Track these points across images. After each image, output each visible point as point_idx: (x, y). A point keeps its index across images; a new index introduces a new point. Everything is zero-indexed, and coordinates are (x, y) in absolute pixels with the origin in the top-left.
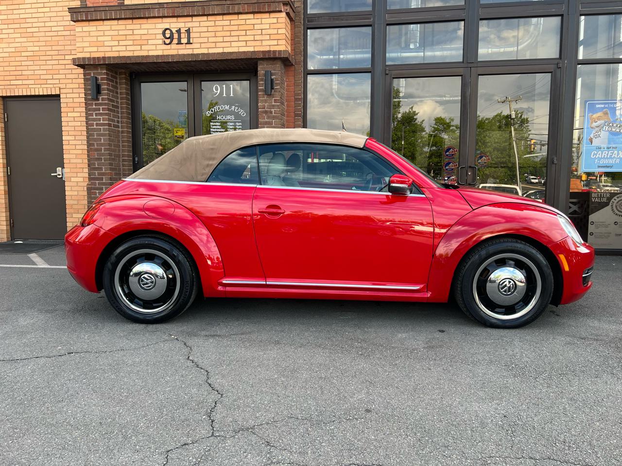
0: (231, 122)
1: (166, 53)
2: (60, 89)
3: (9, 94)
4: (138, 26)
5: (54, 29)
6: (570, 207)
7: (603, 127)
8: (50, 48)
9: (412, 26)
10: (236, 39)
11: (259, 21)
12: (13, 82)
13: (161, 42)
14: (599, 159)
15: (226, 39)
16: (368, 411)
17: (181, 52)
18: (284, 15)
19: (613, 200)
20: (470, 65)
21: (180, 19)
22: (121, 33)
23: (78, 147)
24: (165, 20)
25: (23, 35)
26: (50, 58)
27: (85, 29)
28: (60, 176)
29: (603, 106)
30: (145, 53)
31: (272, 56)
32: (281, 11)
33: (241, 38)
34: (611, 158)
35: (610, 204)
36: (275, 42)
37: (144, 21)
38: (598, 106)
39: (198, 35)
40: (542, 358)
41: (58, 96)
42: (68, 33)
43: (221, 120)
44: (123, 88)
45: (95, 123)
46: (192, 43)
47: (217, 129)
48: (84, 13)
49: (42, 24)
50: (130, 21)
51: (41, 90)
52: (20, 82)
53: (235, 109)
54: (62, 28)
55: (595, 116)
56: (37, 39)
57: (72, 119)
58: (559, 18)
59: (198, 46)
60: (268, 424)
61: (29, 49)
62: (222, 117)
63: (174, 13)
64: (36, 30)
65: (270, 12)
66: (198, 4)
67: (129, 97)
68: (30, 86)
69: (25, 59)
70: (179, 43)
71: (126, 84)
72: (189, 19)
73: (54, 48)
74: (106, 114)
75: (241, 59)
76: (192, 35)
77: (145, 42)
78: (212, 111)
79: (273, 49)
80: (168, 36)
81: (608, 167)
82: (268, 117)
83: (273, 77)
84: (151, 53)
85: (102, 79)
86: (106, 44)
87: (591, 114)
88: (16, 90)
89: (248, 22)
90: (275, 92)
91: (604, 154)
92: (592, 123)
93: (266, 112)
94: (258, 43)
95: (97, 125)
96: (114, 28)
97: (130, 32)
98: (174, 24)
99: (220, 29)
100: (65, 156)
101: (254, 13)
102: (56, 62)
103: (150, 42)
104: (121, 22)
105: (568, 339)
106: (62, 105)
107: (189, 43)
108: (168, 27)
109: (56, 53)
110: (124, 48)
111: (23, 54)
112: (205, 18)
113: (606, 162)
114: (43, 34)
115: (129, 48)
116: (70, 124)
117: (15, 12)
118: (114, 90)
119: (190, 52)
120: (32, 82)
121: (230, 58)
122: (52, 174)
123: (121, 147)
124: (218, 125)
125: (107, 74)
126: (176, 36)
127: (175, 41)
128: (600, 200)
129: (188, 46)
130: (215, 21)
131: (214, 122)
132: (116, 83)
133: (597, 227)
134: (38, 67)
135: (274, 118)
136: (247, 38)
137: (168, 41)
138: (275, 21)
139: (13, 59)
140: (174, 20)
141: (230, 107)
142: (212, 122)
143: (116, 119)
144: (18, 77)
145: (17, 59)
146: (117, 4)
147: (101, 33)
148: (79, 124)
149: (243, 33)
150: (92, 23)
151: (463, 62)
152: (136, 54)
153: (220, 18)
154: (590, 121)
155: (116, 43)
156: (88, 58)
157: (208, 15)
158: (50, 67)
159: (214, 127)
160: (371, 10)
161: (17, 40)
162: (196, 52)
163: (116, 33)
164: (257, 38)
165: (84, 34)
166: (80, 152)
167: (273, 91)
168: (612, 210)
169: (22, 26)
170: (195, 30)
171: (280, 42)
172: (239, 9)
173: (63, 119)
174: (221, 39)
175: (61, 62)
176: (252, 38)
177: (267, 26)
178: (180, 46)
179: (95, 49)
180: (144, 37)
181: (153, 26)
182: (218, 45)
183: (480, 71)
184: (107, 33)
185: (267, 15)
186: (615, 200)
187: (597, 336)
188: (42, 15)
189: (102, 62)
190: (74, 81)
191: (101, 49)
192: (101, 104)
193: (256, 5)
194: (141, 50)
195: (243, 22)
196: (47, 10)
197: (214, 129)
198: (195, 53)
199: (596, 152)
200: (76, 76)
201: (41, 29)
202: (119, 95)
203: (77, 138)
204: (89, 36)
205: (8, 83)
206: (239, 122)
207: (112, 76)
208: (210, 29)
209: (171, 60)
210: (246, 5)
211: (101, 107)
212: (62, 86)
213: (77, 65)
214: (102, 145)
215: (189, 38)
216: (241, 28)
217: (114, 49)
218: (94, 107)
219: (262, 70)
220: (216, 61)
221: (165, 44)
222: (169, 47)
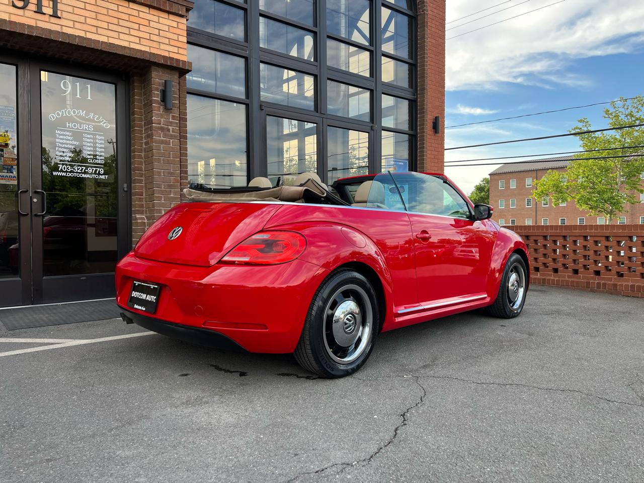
0: (88, 134)
1: (14, 19)
10: (126, 31)
11: (155, 19)
15: (112, 27)
17: (42, 25)
18: (184, 21)
31: (175, 65)
32: (181, 16)
33: (131, 32)
36: (175, 50)
39: (69, 9)
43: (72, 128)
46: (60, 18)
47: (66, 139)
53: (94, 117)
58: (369, 91)
59: (70, 23)
62: (75, 126)
65: (169, 13)
76: (60, 6)
78: (58, 114)
79: (172, 55)
82: (165, 136)
89: (142, 15)
93: (162, 129)
94: (155, 45)
99: (104, 11)
107: (55, 15)
119: (57, 28)
121: (121, 53)
124: (68, 136)
127: (32, 7)
129: (53, 20)
131: (61, 130)
135: (172, 137)
136: (141, 34)
137: (20, 4)
138: (175, 24)
141: (87, 114)
142: (58, 130)
149: (136, 26)
151: (315, 111)
159: (62, 137)
162: (67, 31)
164: (154, 38)
170: (65, 1)
171: (181, 51)
174: (105, 25)
176: (147, 36)
177: (166, 28)
178: (39, 16)
182: (101, 31)
183: (330, 122)
185: (165, 15)
195: (136, 13)
197: (63, 139)
198: (65, 32)
206: (100, 135)
209: (28, 31)
215: (55, 8)
216: (132, 19)
221: (14, 6)
222: (21, 12)
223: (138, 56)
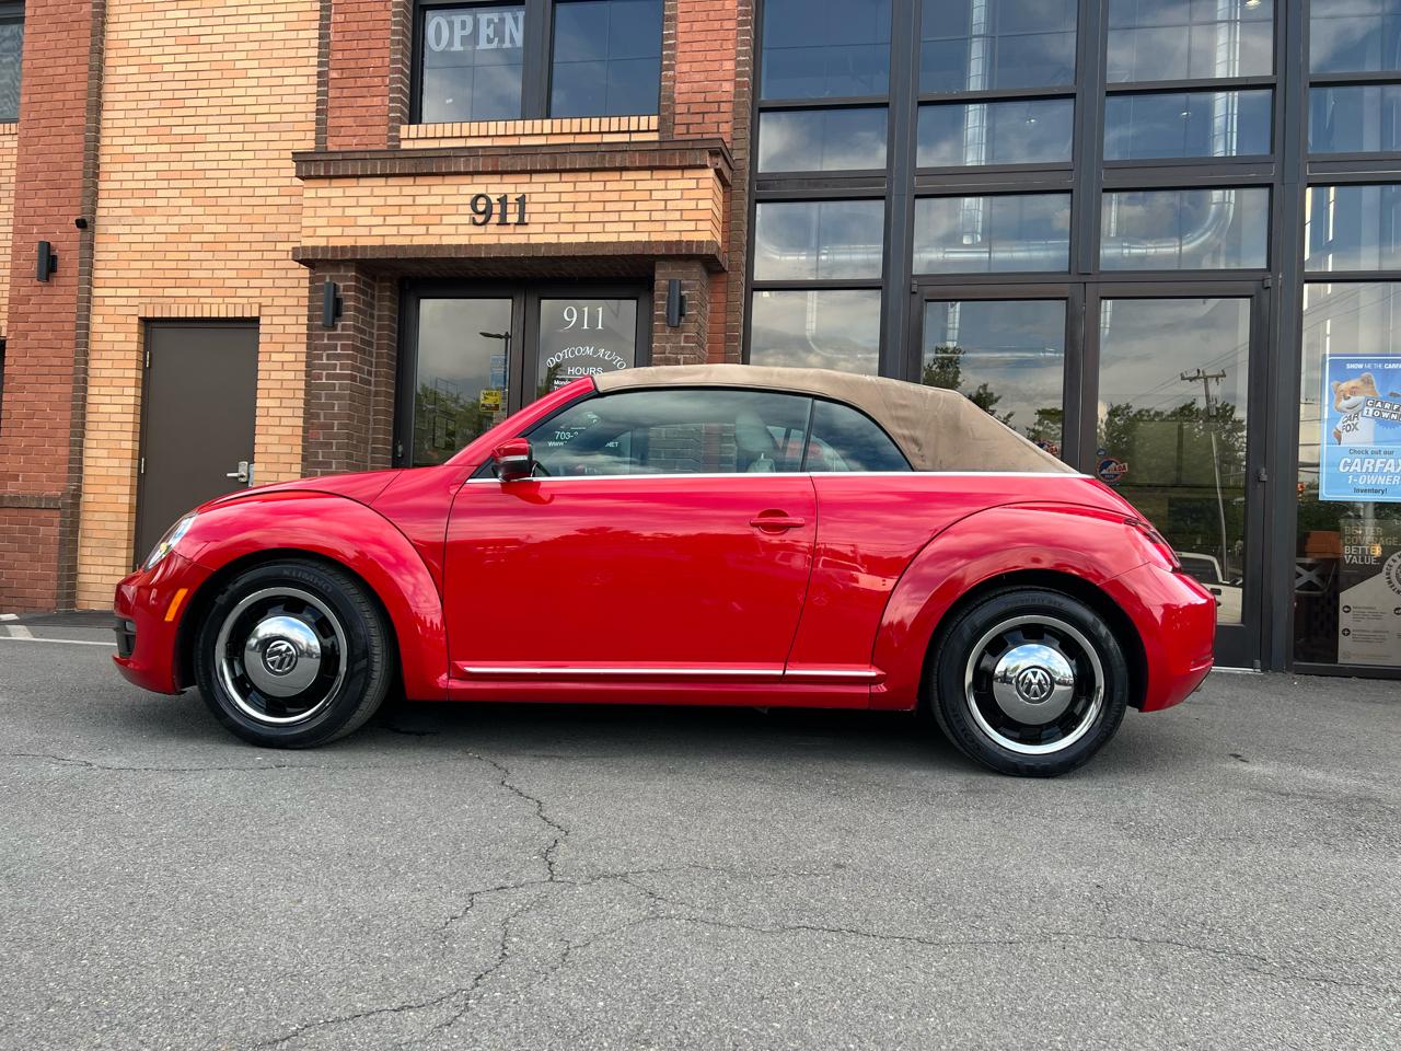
1: (475, 240)
2: (260, 306)
3: (158, 315)
4: (425, 190)
5: (259, 192)
6: (1300, 575)
7: (1362, 410)
8: (247, 228)
9: (967, 200)
10: (614, 217)
11: (661, 185)
12: (168, 292)
13: (466, 219)
14: (1357, 476)
15: (594, 217)
16: (838, 866)
17: (505, 240)
18: (711, 173)
19: (1389, 561)
20: (1084, 279)
21: (507, 179)
22: (390, 201)
23: (284, 422)
24: (478, 179)
25: (197, 202)
26: (246, 246)
27: (322, 193)
28: (243, 480)
29: (1361, 366)
30: (434, 241)
31: (684, 252)
32: (704, 167)
33: (625, 216)
34: (1381, 473)
35: (1384, 569)
36: (691, 225)
37: (438, 180)
38: (1349, 366)
39: (540, 208)
40: (1193, 816)
41: (256, 320)
42: (286, 200)
43: (574, 374)
44: (385, 309)
45: (324, 373)
46: (527, 224)
48: (322, 164)
49: (237, 183)
50: (410, 181)
51: (223, 307)
52: (183, 292)
53: (604, 355)
54: (275, 191)
55: (1344, 386)
56: (224, 210)
57: (279, 366)
58: (1265, 192)
59: (539, 228)
60: (651, 871)
61: (208, 228)
62: (578, 371)
63: (497, 165)
64: (225, 192)
65: (683, 168)
66: (544, 150)
67: (396, 326)
68: (202, 300)
69: (198, 247)
70: (503, 223)
71: (391, 299)
72: (526, 178)
73: (256, 228)
74: (348, 357)
75: (623, 257)
76: (528, 208)
77: (436, 220)
78: (559, 357)
79: (686, 237)
80: (481, 208)
81: (1377, 491)
83: (683, 293)
84: (446, 241)
85: (347, 288)
86: (361, 221)
87: (1336, 382)
88: (174, 307)
89: (640, 185)
90: (686, 321)
91: (1366, 465)
92: (1339, 400)
94: (658, 227)
95: (329, 377)
96: (377, 191)
97: (409, 201)
98: (494, 188)
99: (585, 197)
100: (258, 439)
101: (651, 168)
102: (258, 255)
103: (446, 220)
104: (391, 181)
105: (1253, 794)
106: (262, 338)
107: (521, 223)
108: (484, 192)
109: (260, 237)
110: (394, 230)
111: (195, 238)
112: (556, 177)
113: (1372, 481)
114: (236, 201)
115: (404, 230)
116: (274, 375)
117: (185, 157)
118: (366, 311)
119: (522, 240)
120: (207, 292)
121: (600, 254)
122: (229, 475)
123: (372, 423)
125: (357, 279)
126: (497, 209)
127: (495, 219)
128: (1363, 560)
129: (520, 229)
130: (575, 182)
131: (560, 379)
132: (373, 297)
133: (1357, 619)
134: (221, 265)
136: (637, 216)
137: (480, 219)
138: (692, 184)
139: (173, 247)
140: (496, 178)
141: (595, 351)
142: (556, 379)
143: (366, 368)
144: (179, 283)
145: (182, 247)
146: (385, 148)
147: (353, 202)
148: (291, 375)
149: (630, 206)
150: (335, 183)
151: (1069, 272)
152: (417, 241)
153: (586, 176)
154: (1335, 397)
155: (380, 220)
156: (323, 248)
157: (561, 171)
158: (246, 265)
160: (885, 167)
161: (184, 211)
162: (534, 240)
163: (381, 201)
164: (656, 215)
165: (319, 203)
166: (288, 431)
167: (683, 319)
168: (1390, 582)
169: (198, 184)
170: (535, 198)
171: (701, 226)
172: (624, 160)
173: (260, 366)
174: (585, 217)
175: (267, 255)
176: (646, 216)
177: (678, 195)
178: (504, 229)
179: (338, 231)
180: (433, 210)
181: (453, 190)
182: (579, 228)
183: (1105, 289)
184: (363, 201)
185: (678, 174)
186: (1394, 561)
187: (1315, 791)
188: (238, 164)
189: (349, 256)
190: (290, 292)
191: (348, 231)
192: (339, 337)
193: (657, 153)
194: (427, 234)
195: (630, 185)
196: (250, 155)
198: (532, 241)
199: (1349, 461)
200: (295, 283)
201: (234, 192)
202: (375, 321)
203: (286, 403)
204: (330, 206)
205: (159, 292)
207: (365, 283)
208: (565, 197)
210: (637, 154)
211: (339, 343)
212: (264, 301)
213: (301, 262)
214: (335, 417)
215: (522, 213)
216: (625, 196)
217: (375, 231)
218: (326, 341)
219: (662, 278)
220: (574, 258)
221: (475, 224)
222: (481, 229)
223: (626, 251)
